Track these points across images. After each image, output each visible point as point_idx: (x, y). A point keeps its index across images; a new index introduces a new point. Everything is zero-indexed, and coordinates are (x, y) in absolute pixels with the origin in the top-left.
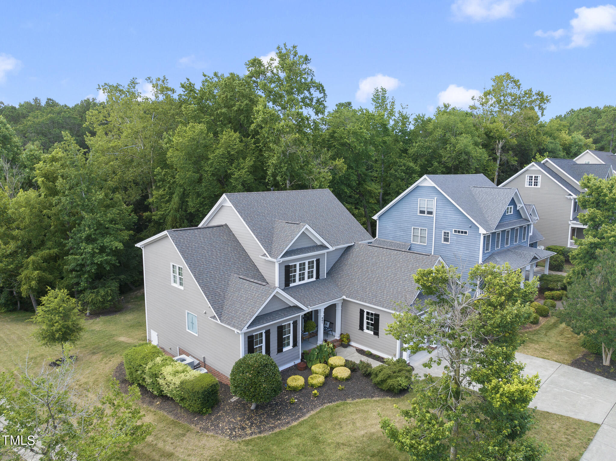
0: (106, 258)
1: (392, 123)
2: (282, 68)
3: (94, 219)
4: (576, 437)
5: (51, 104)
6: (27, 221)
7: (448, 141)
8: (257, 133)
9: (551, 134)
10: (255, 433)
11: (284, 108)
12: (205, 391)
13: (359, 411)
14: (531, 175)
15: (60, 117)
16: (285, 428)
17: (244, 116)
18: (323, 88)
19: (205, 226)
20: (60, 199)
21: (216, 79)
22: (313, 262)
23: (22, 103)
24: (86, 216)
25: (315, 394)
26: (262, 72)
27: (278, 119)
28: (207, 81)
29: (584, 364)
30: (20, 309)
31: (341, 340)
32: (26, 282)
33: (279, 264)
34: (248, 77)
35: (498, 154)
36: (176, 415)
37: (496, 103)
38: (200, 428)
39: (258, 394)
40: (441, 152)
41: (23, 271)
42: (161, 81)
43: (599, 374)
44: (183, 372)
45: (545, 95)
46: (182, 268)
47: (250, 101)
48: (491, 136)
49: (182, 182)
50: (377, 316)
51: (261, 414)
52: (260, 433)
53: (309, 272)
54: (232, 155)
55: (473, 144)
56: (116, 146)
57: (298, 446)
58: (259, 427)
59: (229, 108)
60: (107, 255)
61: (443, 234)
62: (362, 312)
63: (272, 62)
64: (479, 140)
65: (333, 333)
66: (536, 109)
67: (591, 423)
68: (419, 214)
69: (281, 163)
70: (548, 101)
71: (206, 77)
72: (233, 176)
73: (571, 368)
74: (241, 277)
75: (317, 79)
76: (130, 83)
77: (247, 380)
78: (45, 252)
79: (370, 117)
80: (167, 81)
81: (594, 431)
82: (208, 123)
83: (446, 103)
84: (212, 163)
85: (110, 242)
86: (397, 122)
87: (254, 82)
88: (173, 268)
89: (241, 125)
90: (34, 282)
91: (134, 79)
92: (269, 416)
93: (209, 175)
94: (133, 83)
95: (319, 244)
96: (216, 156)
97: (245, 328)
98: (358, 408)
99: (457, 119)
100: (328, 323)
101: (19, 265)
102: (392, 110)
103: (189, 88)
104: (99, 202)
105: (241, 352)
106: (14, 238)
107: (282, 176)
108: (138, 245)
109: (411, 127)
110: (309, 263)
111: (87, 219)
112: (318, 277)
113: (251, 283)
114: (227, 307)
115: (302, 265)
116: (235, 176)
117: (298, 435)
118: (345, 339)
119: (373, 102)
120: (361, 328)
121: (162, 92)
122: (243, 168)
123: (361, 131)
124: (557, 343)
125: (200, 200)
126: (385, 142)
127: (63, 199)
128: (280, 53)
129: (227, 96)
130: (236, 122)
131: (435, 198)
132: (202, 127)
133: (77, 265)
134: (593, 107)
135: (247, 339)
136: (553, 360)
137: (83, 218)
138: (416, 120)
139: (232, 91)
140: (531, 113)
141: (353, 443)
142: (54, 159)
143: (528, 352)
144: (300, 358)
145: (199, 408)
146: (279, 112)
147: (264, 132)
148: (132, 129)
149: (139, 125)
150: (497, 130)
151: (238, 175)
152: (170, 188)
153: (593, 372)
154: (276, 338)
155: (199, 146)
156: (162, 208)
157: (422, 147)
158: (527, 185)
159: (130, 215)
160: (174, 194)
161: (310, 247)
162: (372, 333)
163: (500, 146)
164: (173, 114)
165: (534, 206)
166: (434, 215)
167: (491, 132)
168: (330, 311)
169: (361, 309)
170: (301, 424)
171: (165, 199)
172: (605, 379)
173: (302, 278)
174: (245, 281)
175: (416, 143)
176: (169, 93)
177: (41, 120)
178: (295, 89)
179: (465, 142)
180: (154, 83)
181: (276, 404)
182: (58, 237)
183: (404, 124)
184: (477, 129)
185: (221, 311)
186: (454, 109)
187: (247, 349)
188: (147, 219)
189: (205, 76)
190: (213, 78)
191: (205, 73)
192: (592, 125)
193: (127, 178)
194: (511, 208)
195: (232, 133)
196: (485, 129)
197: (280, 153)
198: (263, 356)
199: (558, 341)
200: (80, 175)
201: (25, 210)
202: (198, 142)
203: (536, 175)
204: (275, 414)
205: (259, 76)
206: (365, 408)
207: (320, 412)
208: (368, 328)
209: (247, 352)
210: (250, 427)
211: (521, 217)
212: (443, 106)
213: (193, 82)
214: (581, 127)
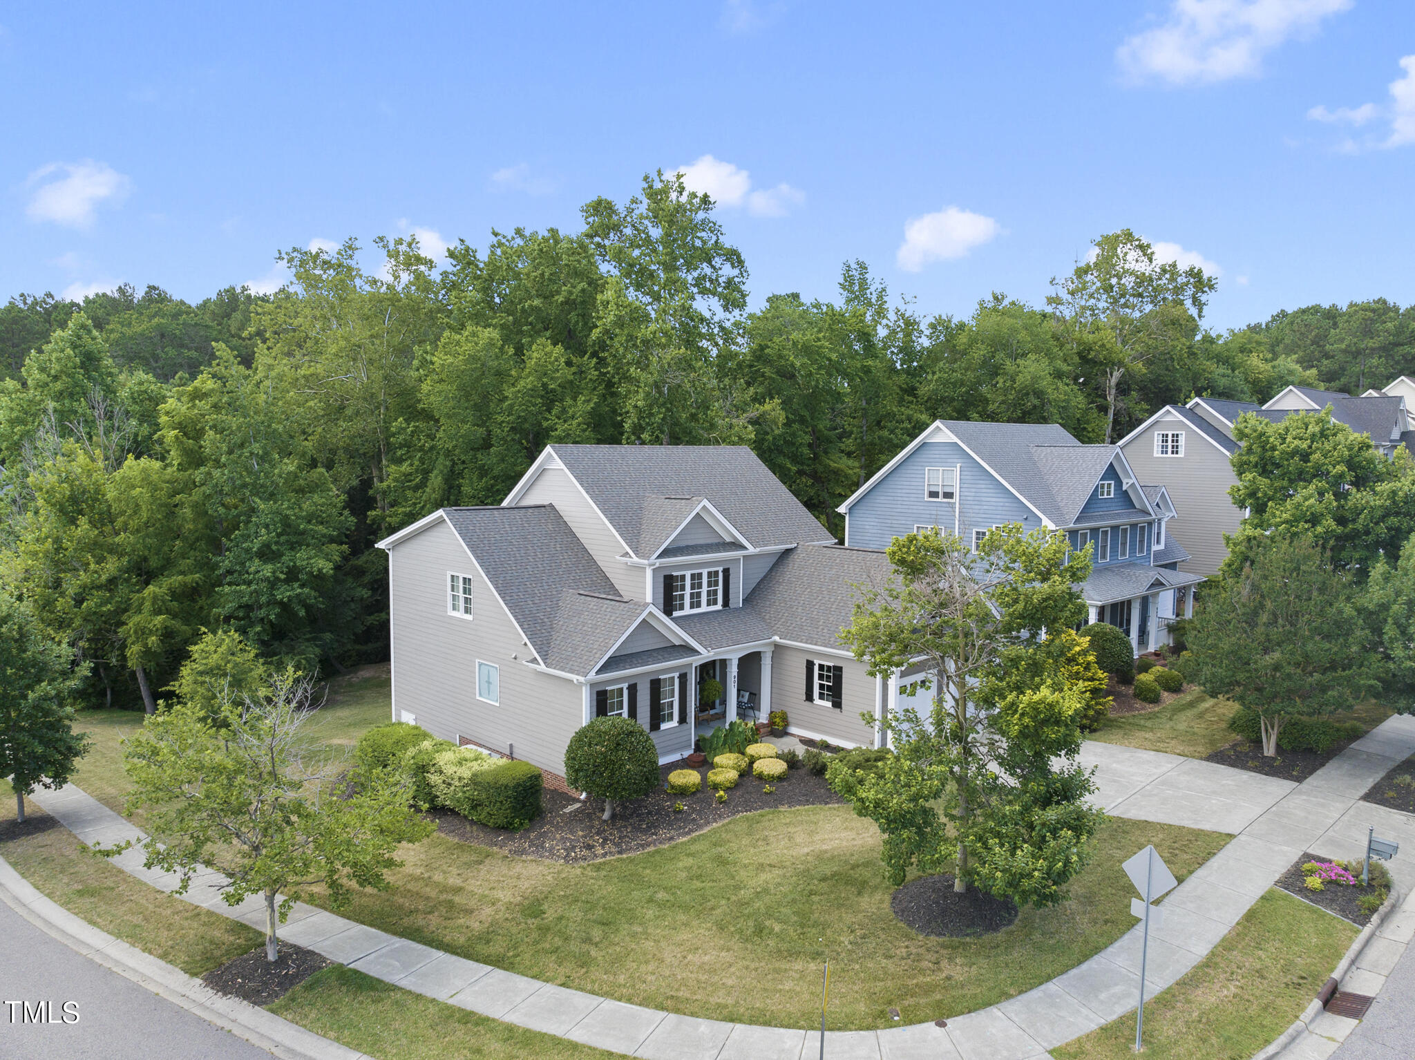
0: (299, 590)
1: (882, 332)
2: (655, 217)
3: (278, 513)
4: (1188, 851)
5: (155, 297)
6: (145, 515)
7: (999, 368)
8: (603, 346)
9: (1228, 358)
10: (611, 853)
11: (657, 298)
12: (518, 785)
13: (801, 822)
14: (1165, 433)
15: (178, 324)
16: (666, 846)
17: (578, 315)
18: (739, 256)
19: (513, 505)
20: (209, 473)
21: (519, 241)
22: (716, 573)
23: (91, 297)
24: (262, 506)
25: (721, 797)
26: (615, 225)
27: (646, 318)
28: (500, 245)
29: (1229, 757)
30: (112, 705)
31: (772, 723)
32: (138, 638)
33: (654, 570)
34: (587, 235)
35: (1110, 399)
36: (462, 836)
37: (1101, 291)
38: (510, 851)
39: (618, 782)
40: (984, 389)
41: (130, 617)
42: (405, 244)
43: (1256, 770)
44: (476, 760)
45: (1206, 276)
46: (470, 579)
47: (589, 284)
48: (1091, 359)
49: (450, 446)
50: (838, 669)
51: (621, 827)
52: (620, 853)
53: (709, 592)
54: (553, 391)
55: (1051, 375)
56: (311, 375)
57: (689, 869)
58: (617, 845)
59: (545, 298)
60: (302, 586)
61: (974, 536)
62: (810, 665)
63: (634, 206)
64: (1065, 368)
65: (756, 712)
66: (1188, 303)
67: (1220, 833)
68: (927, 498)
69: (651, 406)
70: (1211, 287)
71: (499, 237)
72: (553, 434)
73: (1205, 763)
74: (582, 592)
75: (727, 242)
76: (342, 248)
77: (598, 757)
78: (175, 580)
79: (835, 317)
80: (418, 245)
81: (1223, 843)
82: (503, 327)
83: (998, 292)
84: (511, 406)
85: (308, 559)
86: (893, 332)
87: (599, 245)
88: (453, 581)
89: (571, 334)
90: (154, 638)
91: (350, 239)
92: (637, 829)
93: (506, 429)
94: (350, 248)
95: (728, 539)
96: (519, 391)
97: (593, 673)
98: (799, 818)
99: (1019, 323)
100: (747, 694)
101: (123, 606)
102: (880, 306)
103: (463, 257)
104: (286, 479)
105: (584, 715)
106: (113, 550)
107: (653, 433)
108: (381, 545)
109: (925, 342)
110: (710, 574)
111: (263, 511)
112: (726, 603)
113: (602, 601)
114: (558, 642)
115: (696, 578)
116: (557, 433)
117: (688, 855)
118: (777, 720)
119: (842, 291)
120: (809, 697)
121: (408, 264)
122: (573, 417)
123: (819, 343)
124: (1188, 729)
125: (487, 482)
126: (867, 371)
127: (216, 473)
128: (651, 187)
129: (542, 275)
130: (560, 326)
131: (958, 465)
132: (490, 334)
133: (240, 607)
134: (1326, 305)
135: (595, 696)
136: (1175, 753)
137: (253, 510)
138: (933, 326)
139: (554, 265)
140: (1176, 312)
141: (788, 863)
142: (197, 395)
143: (1130, 743)
144: (693, 747)
145: (506, 818)
146: (649, 308)
147: (617, 345)
148: (346, 339)
149: (360, 333)
150: (1103, 345)
151: (564, 431)
152: (422, 461)
153: (1244, 767)
154: (648, 703)
155: (487, 373)
156: (406, 500)
157: (946, 383)
158: (1157, 453)
159: (341, 514)
160: (431, 471)
161: (712, 544)
162: (829, 704)
163: (1114, 381)
164: (431, 311)
165: (1163, 489)
166: (956, 499)
167: (1091, 349)
168: (750, 663)
169: (808, 661)
170: (694, 840)
171: (414, 483)
172: (1264, 776)
173: (695, 604)
174: (590, 599)
175: (934, 373)
176: (422, 268)
177: (139, 330)
178: (682, 261)
179: (1032, 369)
180: (392, 246)
181: (650, 813)
182: (202, 551)
183: (908, 335)
184: (1062, 346)
185: (546, 649)
186: (1013, 303)
187: (595, 709)
188: (373, 524)
189: (496, 234)
190: (513, 238)
191: (497, 230)
192: (1321, 343)
193: (334, 440)
194: (1109, 485)
195: (549, 348)
196: (1079, 344)
197: (651, 386)
198: (625, 720)
199: (1192, 727)
200: (249, 425)
201: (141, 493)
202: (483, 365)
203: (1175, 433)
204: (648, 827)
205: (608, 234)
206: (812, 818)
207: (730, 823)
208: (821, 696)
209: (595, 714)
210: (603, 845)
211: (1132, 505)
212: (991, 299)
213: (472, 247)
214: (1299, 346)
